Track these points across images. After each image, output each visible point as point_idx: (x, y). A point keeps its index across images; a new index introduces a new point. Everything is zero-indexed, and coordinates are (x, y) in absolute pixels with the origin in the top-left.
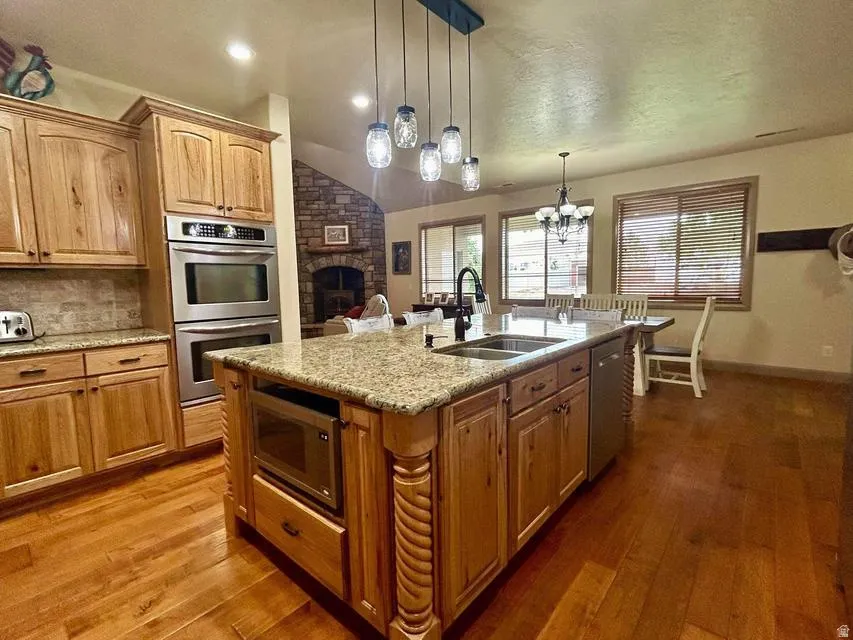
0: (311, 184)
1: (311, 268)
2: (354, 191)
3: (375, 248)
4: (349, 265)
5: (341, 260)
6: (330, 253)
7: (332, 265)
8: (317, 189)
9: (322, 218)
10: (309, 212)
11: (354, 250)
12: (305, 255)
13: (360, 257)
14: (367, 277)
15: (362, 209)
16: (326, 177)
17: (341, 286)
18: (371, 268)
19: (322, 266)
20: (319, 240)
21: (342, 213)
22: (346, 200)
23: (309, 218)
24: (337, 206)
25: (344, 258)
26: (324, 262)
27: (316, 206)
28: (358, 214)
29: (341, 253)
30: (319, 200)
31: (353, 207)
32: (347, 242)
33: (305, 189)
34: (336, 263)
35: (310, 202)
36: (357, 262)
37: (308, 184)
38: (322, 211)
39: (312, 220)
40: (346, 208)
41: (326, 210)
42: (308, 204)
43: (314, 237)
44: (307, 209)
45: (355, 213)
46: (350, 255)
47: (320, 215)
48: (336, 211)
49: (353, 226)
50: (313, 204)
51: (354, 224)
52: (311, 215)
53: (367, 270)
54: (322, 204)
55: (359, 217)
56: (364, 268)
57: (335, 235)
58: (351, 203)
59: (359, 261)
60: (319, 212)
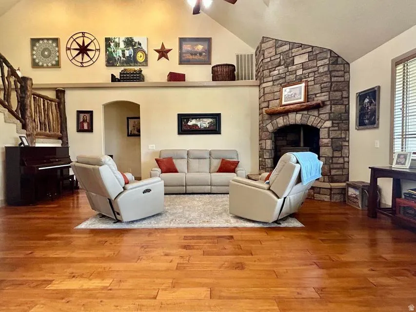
0: (274, 53)
1: (270, 128)
2: (313, 47)
3: (334, 102)
4: (304, 122)
5: (296, 118)
6: (285, 113)
7: (288, 123)
8: (279, 56)
9: (281, 81)
10: (270, 79)
11: (310, 107)
12: (266, 117)
13: (316, 113)
14: (323, 134)
15: (320, 63)
16: (286, 43)
17: (302, 144)
18: (328, 124)
19: (279, 126)
20: (278, 101)
21: (300, 72)
22: (304, 58)
23: (271, 84)
24: (294, 67)
25: (299, 116)
26: (281, 122)
27: (276, 72)
28: (316, 69)
29: (296, 111)
30: (279, 66)
31: (310, 64)
32: (302, 100)
33: (269, 59)
34: (292, 122)
35: (272, 70)
36: (312, 119)
37: (271, 54)
38: (282, 75)
39: (273, 85)
40: (304, 66)
41: (285, 73)
42: (270, 72)
43: (274, 100)
44: (270, 76)
45: (312, 69)
46: (305, 112)
47: (280, 79)
48: (294, 72)
49: (310, 83)
50: (275, 70)
51: (311, 81)
52: (273, 81)
53: (322, 127)
54: (282, 69)
55: (316, 73)
56: (319, 125)
57: (292, 94)
58: (309, 61)
59: (314, 117)
60: (279, 77)
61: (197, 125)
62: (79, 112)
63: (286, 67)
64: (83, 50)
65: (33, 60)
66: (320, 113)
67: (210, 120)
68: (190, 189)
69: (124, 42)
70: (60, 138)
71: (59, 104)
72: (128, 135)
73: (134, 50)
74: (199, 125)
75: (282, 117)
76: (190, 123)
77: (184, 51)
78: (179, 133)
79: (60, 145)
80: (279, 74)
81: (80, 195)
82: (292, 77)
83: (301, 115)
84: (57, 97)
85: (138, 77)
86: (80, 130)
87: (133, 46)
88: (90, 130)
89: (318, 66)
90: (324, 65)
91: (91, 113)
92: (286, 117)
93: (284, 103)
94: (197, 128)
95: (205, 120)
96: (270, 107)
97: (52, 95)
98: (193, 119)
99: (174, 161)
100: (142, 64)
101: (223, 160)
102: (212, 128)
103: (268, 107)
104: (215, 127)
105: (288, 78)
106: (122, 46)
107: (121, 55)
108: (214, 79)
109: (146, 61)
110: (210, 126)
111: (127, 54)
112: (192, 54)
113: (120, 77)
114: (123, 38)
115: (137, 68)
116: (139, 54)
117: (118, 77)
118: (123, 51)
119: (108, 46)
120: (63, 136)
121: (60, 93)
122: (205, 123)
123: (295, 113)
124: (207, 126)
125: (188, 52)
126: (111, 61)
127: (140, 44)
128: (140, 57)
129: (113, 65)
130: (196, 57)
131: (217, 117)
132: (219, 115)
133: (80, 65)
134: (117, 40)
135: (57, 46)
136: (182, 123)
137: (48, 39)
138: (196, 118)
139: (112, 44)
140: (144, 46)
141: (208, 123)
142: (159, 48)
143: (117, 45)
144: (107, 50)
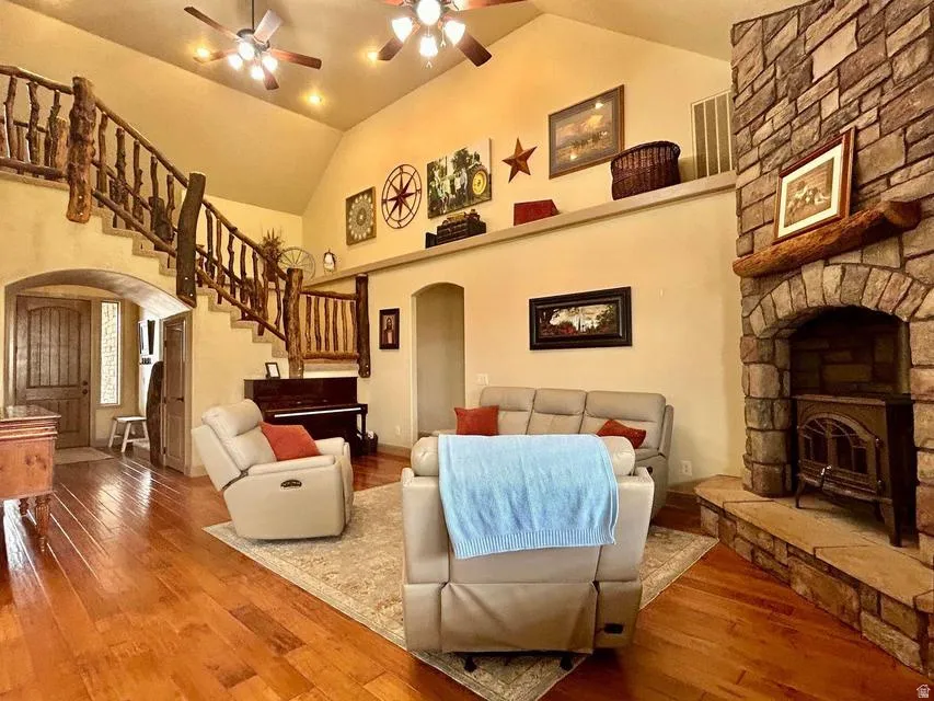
1: (757, 321)
4: (849, 298)
5: (822, 285)
7: (803, 302)
8: (771, 71)
13: (890, 256)
15: (897, 40)
16: (788, 15)
20: (769, 229)
21: (831, 105)
22: (844, 44)
23: (756, 172)
24: (815, 90)
25: (832, 275)
26: (784, 300)
28: (883, 70)
31: (864, 58)
32: (834, 211)
33: (748, 93)
34: (814, 297)
35: (756, 124)
36: (879, 280)
37: (753, 72)
38: (782, 131)
39: (762, 174)
40: (843, 78)
41: (790, 122)
42: (752, 133)
43: (764, 224)
44: (752, 147)
45: (871, 77)
46: (854, 258)
47: (776, 149)
48: (814, 111)
49: (864, 138)
50: (763, 123)
51: (868, 126)
52: (760, 160)
53: (918, 315)
54: (780, 112)
55: (888, 86)
56: (905, 305)
57: (805, 196)
58: (861, 46)
59: (886, 274)
60: (774, 141)
61: (570, 325)
62: (382, 313)
63: (790, 102)
66: (908, 252)
67: (601, 309)
74: (576, 324)
75: (785, 284)
76: (555, 322)
80: (773, 133)
82: (810, 130)
83: (837, 271)
85: (465, 229)
87: (467, 165)
88: (396, 344)
89: (890, 55)
90: (909, 44)
91: (397, 312)
92: (798, 282)
93: (783, 230)
94: (572, 331)
95: (589, 309)
96: (757, 250)
98: (561, 308)
102: (605, 330)
103: (751, 252)
104: (614, 326)
105: (796, 139)
106: (450, 170)
110: (603, 324)
111: (458, 185)
113: (438, 235)
114: (452, 156)
116: (477, 179)
122: (587, 319)
123: (820, 263)
124: (595, 326)
126: (434, 208)
127: (477, 158)
128: (478, 186)
129: (438, 214)
131: (620, 299)
132: (625, 294)
136: (538, 322)
138: (568, 307)
139: (436, 173)
140: (485, 161)
141: (598, 317)
144: (429, 188)
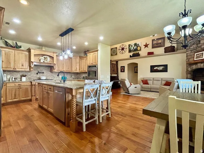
1: (189, 69)
6: (196, 63)
7: (197, 67)
9: (194, 51)
10: (190, 50)
19: (193, 69)
20: (193, 59)
21: (203, 47)
23: (190, 52)
24: (201, 44)
25: (202, 65)
26: (194, 67)
27: (192, 47)
30: (194, 44)
34: (199, 67)
39: (191, 52)
41: (196, 47)
42: (190, 47)
43: (191, 58)
44: (190, 49)
48: (200, 47)
50: (192, 46)
52: (191, 51)
61: (157, 69)
62: (121, 67)
63: (196, 45)
64: (123, 49)
65: (111, 54)
67: (163, 67)
68: (152, 90)
69: (134, 45)
70: (117, 74)
71: (117, 65)
72: (135, 72)
73: (137, 46)
74: (158, 69)
75: (195, 65)
76: (155, 69)
77: (154, 44)
78: (151, 72)
79: (116, 76)
80: (194, 48)
81: (121, 89)
82: (200, 49)
84: (116, 63)
85: (138, 55)
86: (121, 71)
87: (136, 45)
88: (124, 71)
91: (124, 67)
92: (197, 65)
93: (195, 59)
94: (158, 70)
95: (161, 67)
96: (190, 61)
97: (115, 63)
98: (156, 67)
99: (148, 81)
100: (139, 50)
101: (167, 81)
102: (163, 70)
103: (189, 61)
104: (165, 69)
105: (197, 49)
106: (133, 46)
107: (133, 49)
108: (165, 52)
109: (140, 49)
111: (135, 48)
112: (157, 44)
113: (132, 55)
114: (133, 44)
115: (137, 52)
116: (138, 47)
117: (132, 56)
118: (134, 48)
119: (129, 47)
120: (117, 73)
121: (117, 62)
122: (161, 68)
123: (200, 63)
125: (155, 44)
126: (130, 51)
127: (139, 44)
128: (139, 49)
129: (130, 52)
130: (158, 45)
131: (166, 66)
132: (167, 65)
133: (122, 53)
134: (132, 45)
135: (117, 49)
136: (152, 68)
137: (115, 48)
138: (157, 67)
139: (130, 46)
140: (140, 45)
142: (145, 44)
143: (132, 46)
144: (129, 48)
